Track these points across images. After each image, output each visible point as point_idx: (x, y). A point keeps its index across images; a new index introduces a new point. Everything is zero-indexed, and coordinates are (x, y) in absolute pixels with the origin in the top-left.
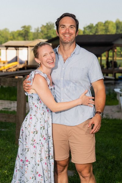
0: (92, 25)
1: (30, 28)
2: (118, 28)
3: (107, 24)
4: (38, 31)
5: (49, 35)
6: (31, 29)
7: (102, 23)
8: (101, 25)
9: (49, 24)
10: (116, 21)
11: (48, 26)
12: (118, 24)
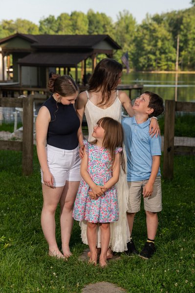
0: (53, 17)
2: (91, 23)
3: (75, 17)
7: (68, 15)
8: (65, 19)
10: (88, 13)
12: (92, 18)
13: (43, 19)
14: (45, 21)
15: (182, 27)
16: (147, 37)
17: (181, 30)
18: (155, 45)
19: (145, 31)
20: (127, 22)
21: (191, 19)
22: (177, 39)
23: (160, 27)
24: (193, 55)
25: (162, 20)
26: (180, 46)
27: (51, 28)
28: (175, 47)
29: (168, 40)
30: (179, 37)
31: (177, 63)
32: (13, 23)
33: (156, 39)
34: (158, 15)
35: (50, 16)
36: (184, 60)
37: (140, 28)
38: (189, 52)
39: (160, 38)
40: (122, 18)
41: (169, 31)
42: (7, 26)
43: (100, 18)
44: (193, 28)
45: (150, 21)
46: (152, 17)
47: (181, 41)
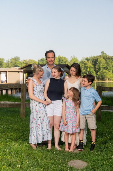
1: (4, 60)
2: (59, 61)
4: (8, 62)
5: (16, 64)
9: (16, 58)
11: (16, 59)
12: (60, 59)
13: (40, 59)
14: (40, 60)
15: (98, 62)
16: (83, 66)
17: (97, 64)
18: (87, 70)
19: (82, 64)
20: (75, 60)
21: (101, 59)
22: (95, 68)
23: (88, 62)
24: (102, 74)
25: (89, 60)
26: (97, 70)
27: (43, 63)
28: (95, 71)
29: (92, 68)
30: (97, 67)
31: (96, 77)
32: (27, 61)
33: (87, 67)
34: (88, 58)
36: (99, 76)
37: (80, 63)
38: (101, 73)
39: (88, 67)
40: (72, 59)
41: (92, 64)
42: (25, 62)
43: (63, 59)
44: (102, 63)
45: (84, 60)
46: (85, 58)
47: (97, 68)
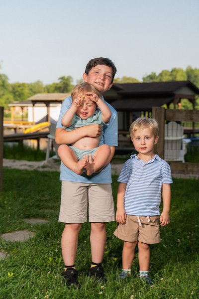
0: (155, 74)
2: (189, 77)
3: (174, 73)
6: (72, 81)
7: (168, 71)
8: (166, 74)
10: (187, 69)
12: (190, 73)
13: (145, 76)
14: (147, 78)
35: (152, 73)
43: (198, 73)
